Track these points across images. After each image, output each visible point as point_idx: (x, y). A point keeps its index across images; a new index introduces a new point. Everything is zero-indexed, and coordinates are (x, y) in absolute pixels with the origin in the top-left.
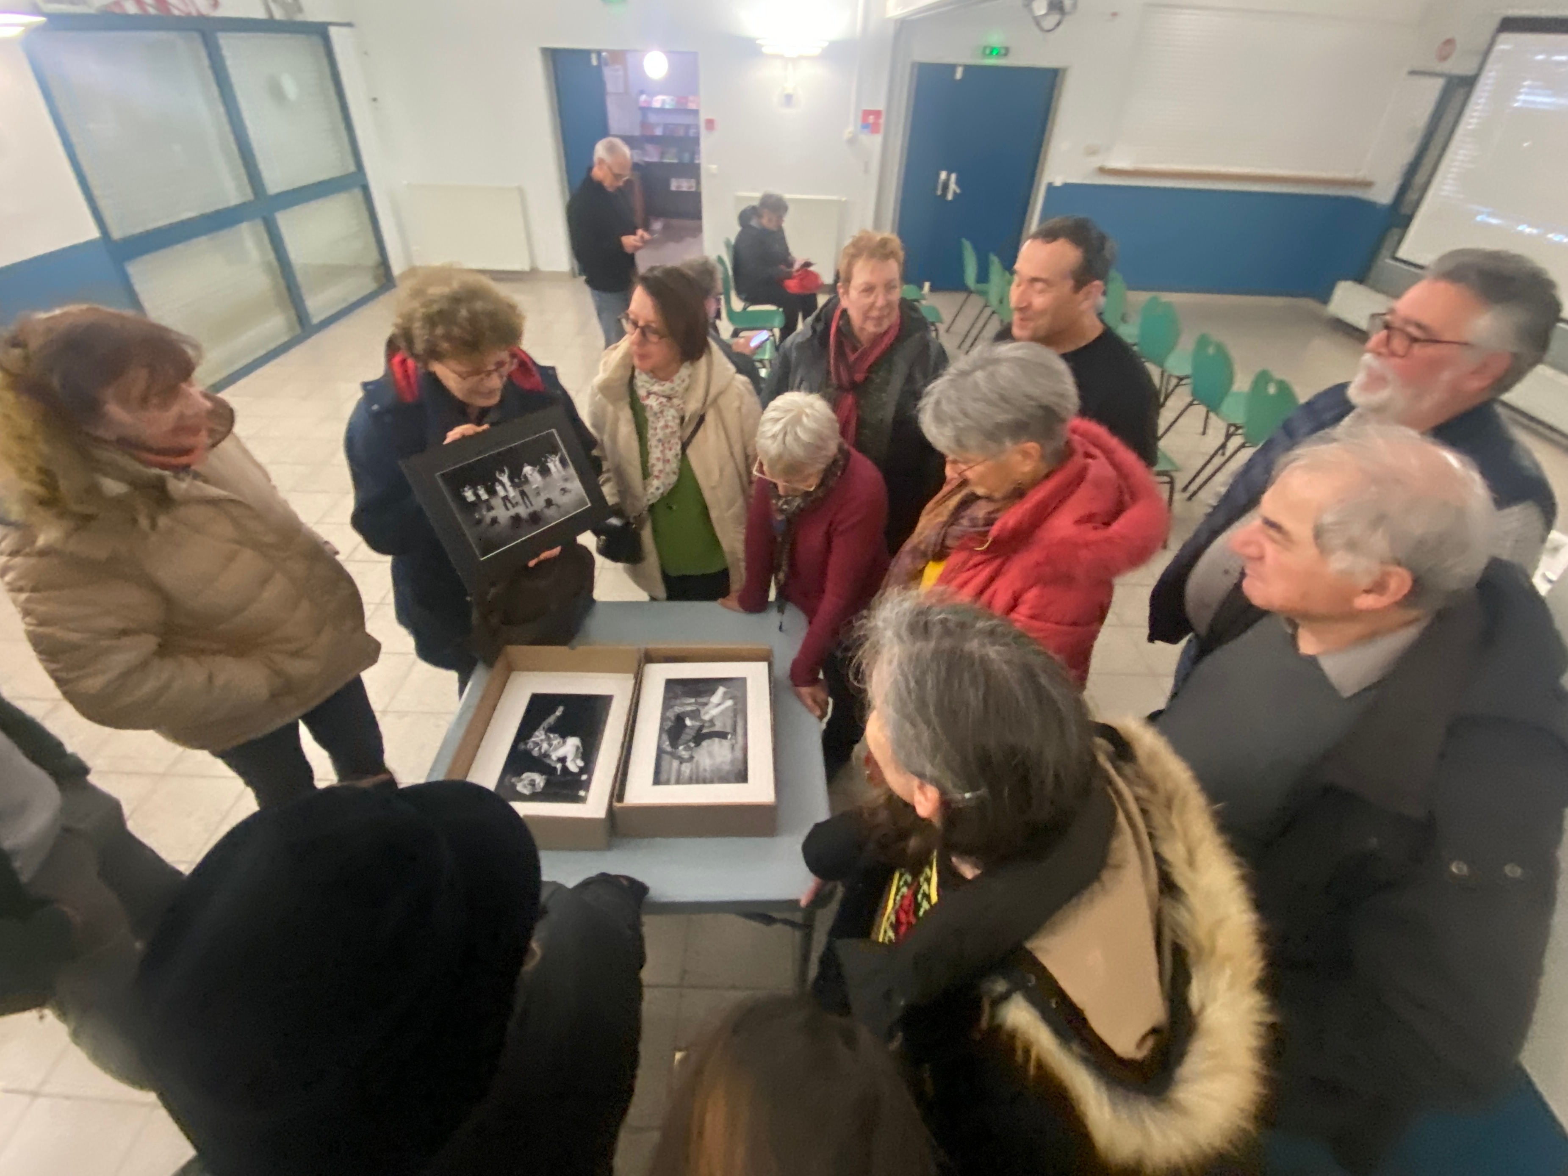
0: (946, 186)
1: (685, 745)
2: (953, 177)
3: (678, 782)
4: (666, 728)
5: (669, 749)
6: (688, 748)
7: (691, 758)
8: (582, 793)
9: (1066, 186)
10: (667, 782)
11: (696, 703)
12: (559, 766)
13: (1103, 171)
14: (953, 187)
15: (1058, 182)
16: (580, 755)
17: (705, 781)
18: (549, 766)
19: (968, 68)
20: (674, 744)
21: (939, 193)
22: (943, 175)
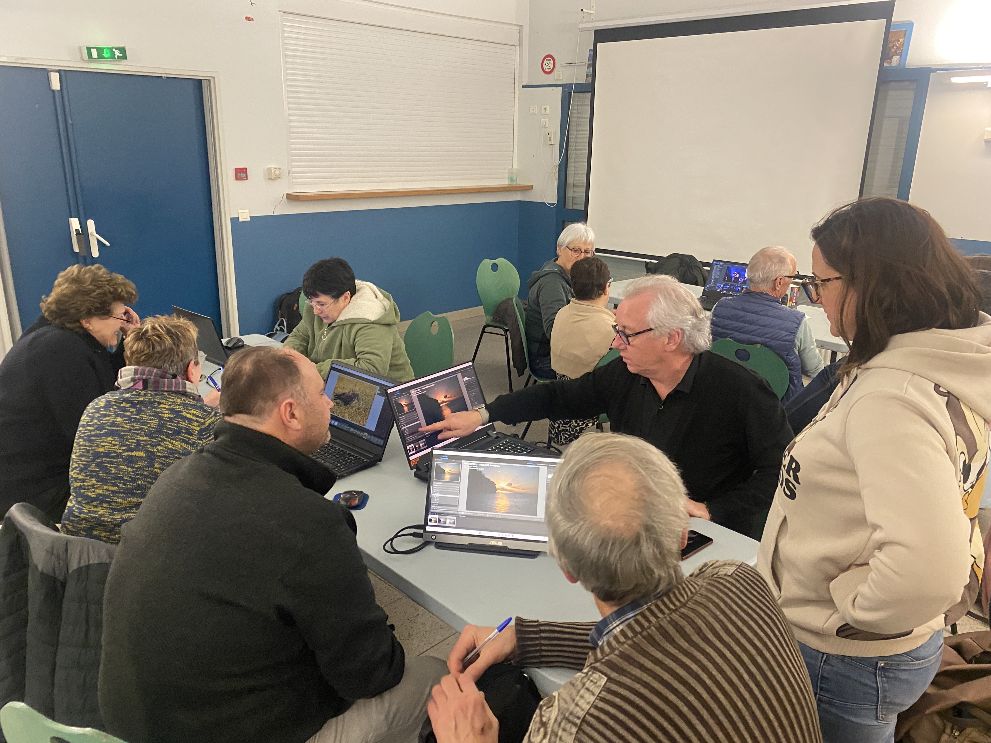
2: (91, 224)
9: (255, 219)
13: (292, 198)
14: (94, 236)
15: (245, 217)
19: (65, 74)
21: (77, 247)
22: (75, 224)
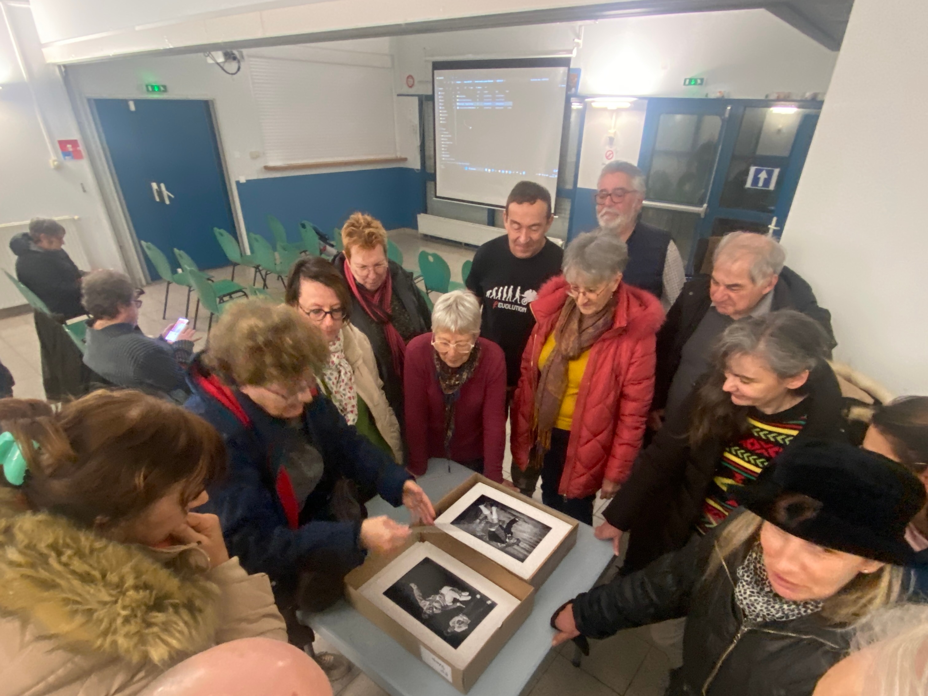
0: (160, 193)
1: (507, 538)
2: (163, 186)
3: (530, 552)
4: (488, 539)
5: (504, 545)
6: (510, 538)
7: (518, 539)
8: (489, 602)
9: (248, 181)
10: (526, 557)
11: (481, 521)
12: (458, 604)
13: (267, 169)
14: (165, 193)
15: (243, 180)
16: (460, 591)
17: (538, 542)
18: (454, 609)
19: (137, 102)
20: (503, 542)
21: (158, 199)
22: (154, 186)
